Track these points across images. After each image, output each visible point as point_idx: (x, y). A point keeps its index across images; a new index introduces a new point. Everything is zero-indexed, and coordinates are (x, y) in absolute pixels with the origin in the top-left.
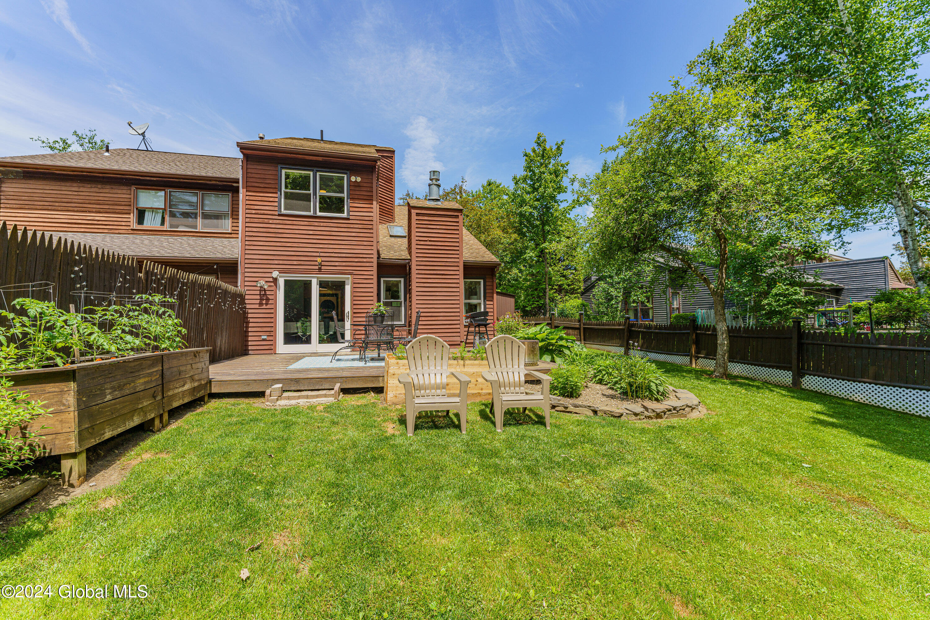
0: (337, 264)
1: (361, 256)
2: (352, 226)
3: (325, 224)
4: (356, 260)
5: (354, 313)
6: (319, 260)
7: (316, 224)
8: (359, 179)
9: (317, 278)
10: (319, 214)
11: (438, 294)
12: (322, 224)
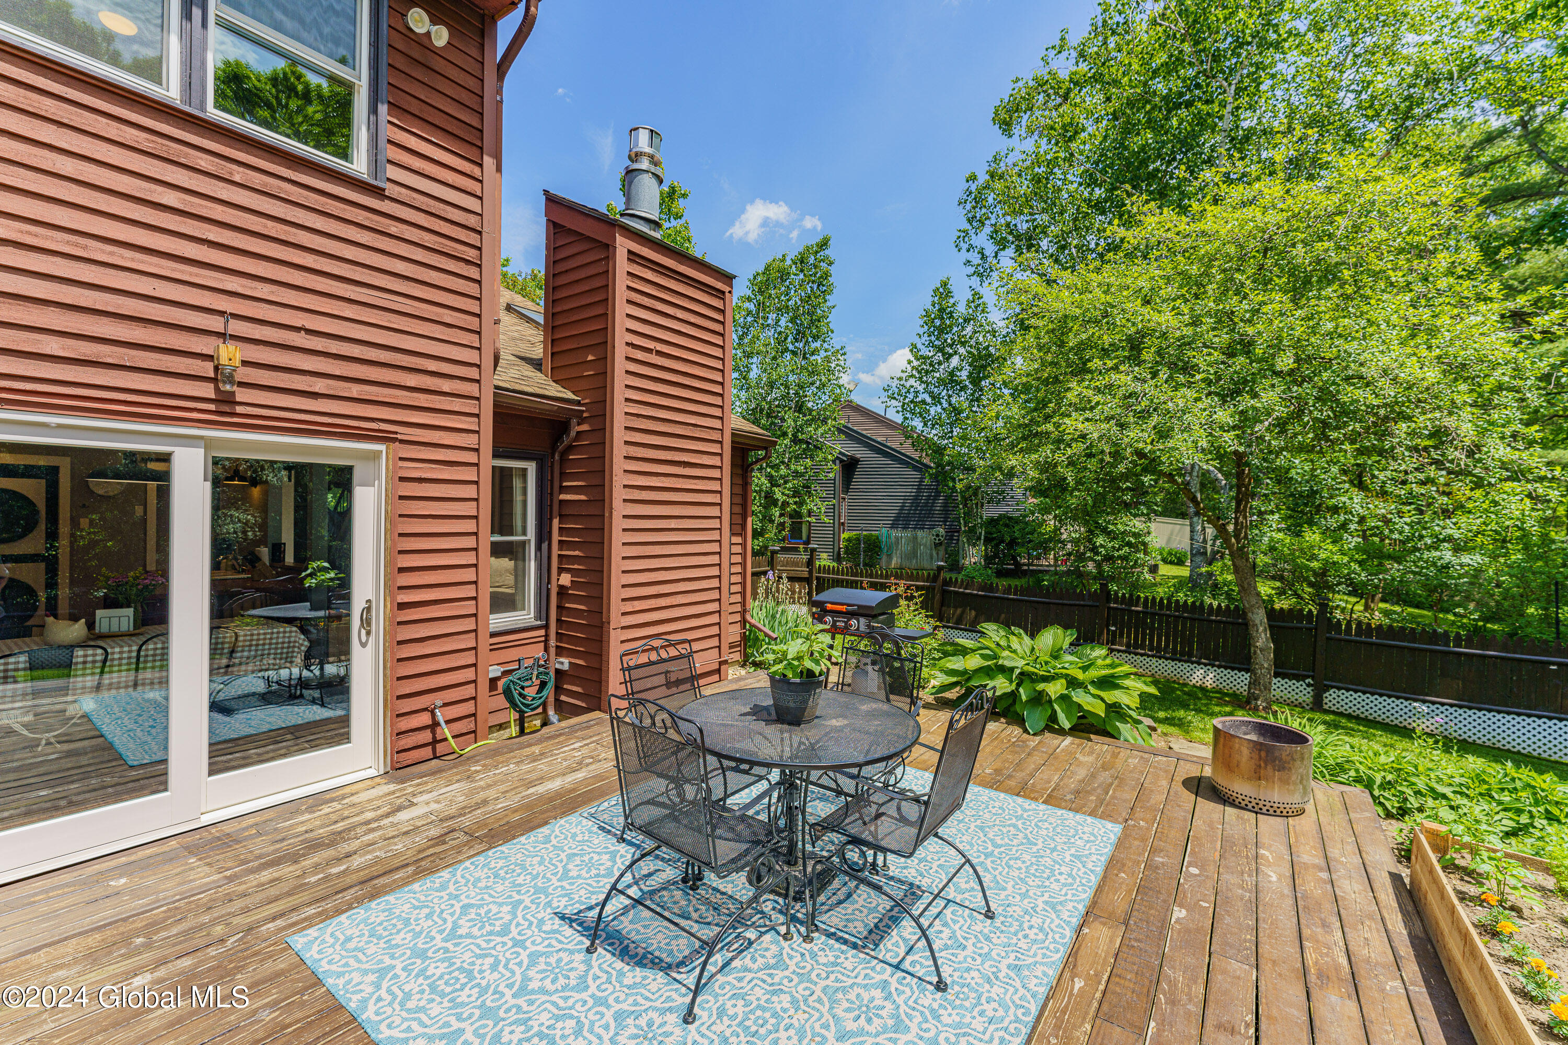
0: (319, 386)
1: (432, 366)
2: (394, 228)
3: (257, 180)
4: (412, 380)
5: (402, 606)
6: (230, 354)
7: (204, 162)
8: (441, 36)
9: (208, 444)
10: (213, 113)
11: (673, 524)
12: (239, 175)
